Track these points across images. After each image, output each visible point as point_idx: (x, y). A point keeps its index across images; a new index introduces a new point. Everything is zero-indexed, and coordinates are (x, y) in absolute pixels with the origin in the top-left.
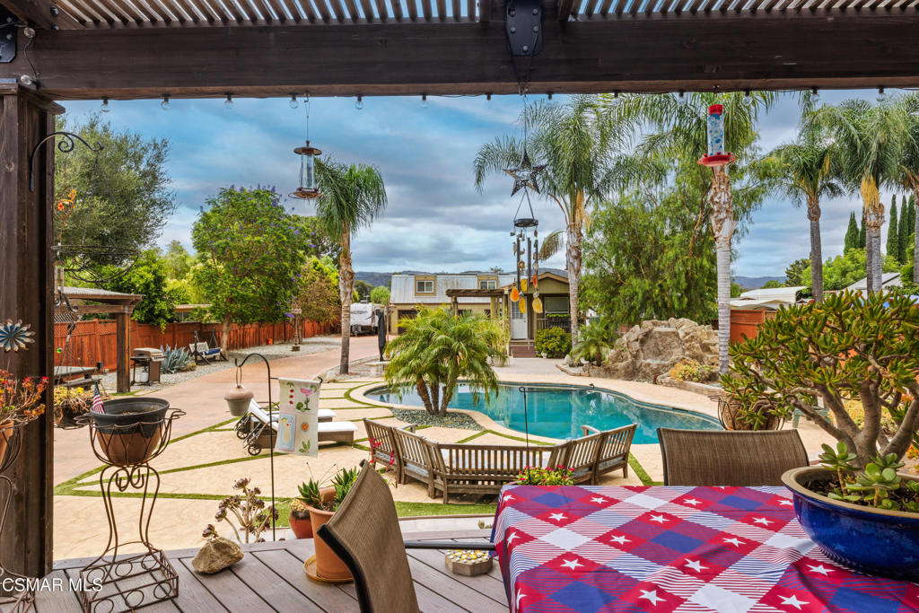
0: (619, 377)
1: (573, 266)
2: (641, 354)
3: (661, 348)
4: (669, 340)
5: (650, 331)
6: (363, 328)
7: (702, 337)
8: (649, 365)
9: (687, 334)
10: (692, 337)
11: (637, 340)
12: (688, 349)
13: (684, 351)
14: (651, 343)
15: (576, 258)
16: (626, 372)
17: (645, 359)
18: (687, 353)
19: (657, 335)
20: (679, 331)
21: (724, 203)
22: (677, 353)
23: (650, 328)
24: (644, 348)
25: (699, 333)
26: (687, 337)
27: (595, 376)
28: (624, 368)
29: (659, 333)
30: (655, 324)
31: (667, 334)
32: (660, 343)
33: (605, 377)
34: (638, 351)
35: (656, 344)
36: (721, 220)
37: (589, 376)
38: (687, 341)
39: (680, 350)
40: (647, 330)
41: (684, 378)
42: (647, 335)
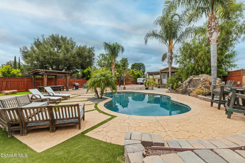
0: (179, 93)
1: (169, 62)
2: (188, 86)
3: (195, 84)
4: (198, 81)
5: (192, 79)
6: (141, 83)
7: (210, 80)
8: (190, 90)
9: (204, 79)
10: (206, 80)
11: (188, 82)
12: (204, 84)
13: (202, 85)
14: (192, 83)
15: (170, 59)
16: (182, 92)
17: (189, 88)
18: (203, 86)
19: (194, 80)
20: (201, 79)
21: (213, 26)
22: (200, 86)
23: (192, 78)
24: (190, 84)
25: (209, 79)
26: (204, 80)
27: (173, 93)
28: (181, 90)
29: (195, 79)
30: (194, 77)
31: (197, 80)
32: (195, 83)
33: (176, 93)
34: (187, 85)
35: (194, 83)
36: (211, 33)
37: (171, 93)
38: (204, 82)
39: (201, 85)
40: (191, 79)
41: (197, 94)
42: (191, 80)
